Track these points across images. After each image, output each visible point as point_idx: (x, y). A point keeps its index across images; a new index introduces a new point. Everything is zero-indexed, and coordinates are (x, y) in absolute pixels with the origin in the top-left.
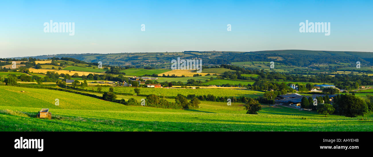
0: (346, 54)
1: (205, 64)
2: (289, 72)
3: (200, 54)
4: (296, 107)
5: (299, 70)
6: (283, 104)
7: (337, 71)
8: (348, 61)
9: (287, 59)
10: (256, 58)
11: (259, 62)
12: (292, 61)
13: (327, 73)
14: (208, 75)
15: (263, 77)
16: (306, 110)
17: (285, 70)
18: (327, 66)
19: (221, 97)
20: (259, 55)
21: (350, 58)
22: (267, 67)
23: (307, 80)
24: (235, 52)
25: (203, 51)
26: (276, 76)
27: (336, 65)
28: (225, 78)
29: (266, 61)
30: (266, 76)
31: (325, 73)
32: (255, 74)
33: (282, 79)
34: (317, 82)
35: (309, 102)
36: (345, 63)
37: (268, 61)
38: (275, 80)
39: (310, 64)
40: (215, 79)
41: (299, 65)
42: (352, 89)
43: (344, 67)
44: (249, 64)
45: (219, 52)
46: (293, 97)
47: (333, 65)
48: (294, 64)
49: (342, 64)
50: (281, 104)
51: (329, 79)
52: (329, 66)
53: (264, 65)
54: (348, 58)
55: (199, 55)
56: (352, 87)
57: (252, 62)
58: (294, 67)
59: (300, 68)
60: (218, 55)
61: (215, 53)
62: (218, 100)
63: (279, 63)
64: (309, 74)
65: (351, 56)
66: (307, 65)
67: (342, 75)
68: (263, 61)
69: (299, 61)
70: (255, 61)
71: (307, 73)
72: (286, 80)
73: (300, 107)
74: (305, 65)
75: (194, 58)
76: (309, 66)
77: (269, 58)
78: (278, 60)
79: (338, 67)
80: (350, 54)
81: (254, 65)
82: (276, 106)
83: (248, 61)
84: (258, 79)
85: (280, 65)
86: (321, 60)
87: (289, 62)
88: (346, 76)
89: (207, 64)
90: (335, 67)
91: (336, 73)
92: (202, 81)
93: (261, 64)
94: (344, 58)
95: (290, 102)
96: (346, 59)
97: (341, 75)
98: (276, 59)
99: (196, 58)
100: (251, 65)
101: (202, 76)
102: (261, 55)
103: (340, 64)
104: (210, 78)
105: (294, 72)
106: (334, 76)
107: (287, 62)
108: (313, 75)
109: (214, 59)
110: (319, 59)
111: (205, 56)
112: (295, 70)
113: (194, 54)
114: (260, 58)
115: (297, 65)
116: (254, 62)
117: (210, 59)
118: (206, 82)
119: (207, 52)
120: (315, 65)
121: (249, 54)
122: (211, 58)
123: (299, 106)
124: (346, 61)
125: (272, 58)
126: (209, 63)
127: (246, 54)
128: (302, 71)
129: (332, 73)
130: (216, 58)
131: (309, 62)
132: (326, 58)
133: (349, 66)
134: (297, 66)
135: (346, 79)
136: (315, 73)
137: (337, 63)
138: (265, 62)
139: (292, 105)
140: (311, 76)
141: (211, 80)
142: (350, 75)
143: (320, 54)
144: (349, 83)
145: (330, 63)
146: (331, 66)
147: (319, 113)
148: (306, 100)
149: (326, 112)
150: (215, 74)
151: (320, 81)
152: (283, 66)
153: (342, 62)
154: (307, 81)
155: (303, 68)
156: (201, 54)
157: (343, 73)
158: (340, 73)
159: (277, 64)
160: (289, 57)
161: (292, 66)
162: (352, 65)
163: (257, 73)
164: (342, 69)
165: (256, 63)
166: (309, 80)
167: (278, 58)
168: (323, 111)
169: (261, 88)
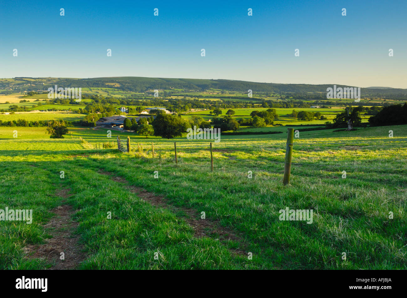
0: (180, 81)
1: (39, 90)
2: (126, 97)
3: (33, 80)
4: (118, 129)
5: (135, 95)
6: (105, 126)
7: (171, 97)
8: (181, 87)
9: (124, 86)
10: (94, 84)
11: (96, 88)
12: (130, 87)
13: (161, 98)
14: (37, 100)
15: (97, 101)
16: (129, 132)
17: (122, 96)
18: (162, 91)
19: (35, 122)
20: (96, 81)
21: (184, 84)
22: (104, 93)
23: (140, 103)
24: (72, 78)
25: (38, 77)
26: (110, 101)
27: (171, 91)
28: (55, 104)
29: (104, 87)
30: (100, 101)
31: (160, 98)
32: (89, 99)
33: (116, 103)
34: (150, 106)
35: (132, 123)
36: (179, 89)
37: (105, 87)
38: (109, 104)
39: (146, 90)
40: (44, 104)
41: (136, 91)
42: (181, 112)
43: (178, 92)
44: (86, 90)
45: (54, 79)
46: (118, 119)
47: (168, 91)
48: (131, 90)
49: (176, 89)
50: (103, 126)
51: (162, 103)
52: (164, 92)
53: (101, 91)
54: (182, 84)
55: (32, 82)
56: (182, 109)
57: (90, 88)
58: (131, 93)
59: (137, 93)
60: (53, 81)
61: (50, 79)
62: (31, 125)
63: (116, 89)
64: (145, 99)
65: (185, 82)
66: (143, 91)
67: (176, 99)
68: (100, 87)
69: (136, 87)
70: (93, 87)
71: (143, 98)
72: (119, 104)
73: (122, 129)
74: (142, 91)
75: (26, 84)
76: (146, 92)
77: (107, 84)
78: (116, 86)
79: (172, 93)
80: (184, 81)
81: (91, 91)
82: (98, 128)
83: (86, 87)
84: (91, 104)
85: (118, 91)
86: (157, 86)
87: (126, 88)
88: (178, 100)
89: (41, 90)
90: (170, 93)
91: (170, 98)
92: (27, 107)
93: (99, 90)
94: (178, 85)
95: (113, 124)
96: (180, 86)
97: (174, 99)
98: (114, 85)
99: (29, 84)
100: (89, 91)
101: (30, 102)
102: (99, 81)
103: (174, 90)
104: (38, 103)
105: (131, 97)
106: (168, 100)
107: (124, 88)
108: (148, 100)
109: (49, 85)
110: (155, 85)
111: (39, 83)
112: (132, 95)
113: (27, 81)
114: (98, 85)
115: (134, 90)
116: (91, 88)
117: (44, 85)
118: (32, 108)
119: (42, 79)
120: (152, 91)
121: (86, 80)
122: (46, 85)
123: (122, 127)
124: (180, 87)
125: (109, 84)
126: (43, 89)
127: (84, 80)
128: (138, 96)
129: (166, 98)
130: (51, 84)
131: (146, 88)
132: (162, 84)
133: (183, 92)
134: (134, 92)
135: (177, 103)
136: (150, 98)
137: (172, 89)
138: (102, 88)
139: (114, 127)
140: (146, 101)
141: (39, 106)
142: (182, 99)
143: (156, 81)
144: (180, 106)
145: (165, 89)
146: (166, 92)
147: (139, 134)
148: (128, 121)
149: (147, 132)
150: (45, 99)
151: (153, 104)
152: (120, 92)
153: (176, 88)
154: (140, 105)
155: (140, 93)
156: (35, 81)
157: (177, 98)
158: (174, 98)
159: (114, 90)
160: (126, 83)
161: (129, 92)
162: (185, 90)
163: (92, 98)
164: (176, 94)
165: (94, 89)
166: (142, 103)
167: (115, 84)
168: (143, 132)
169: (88, 111)
